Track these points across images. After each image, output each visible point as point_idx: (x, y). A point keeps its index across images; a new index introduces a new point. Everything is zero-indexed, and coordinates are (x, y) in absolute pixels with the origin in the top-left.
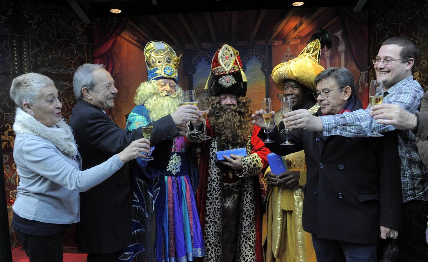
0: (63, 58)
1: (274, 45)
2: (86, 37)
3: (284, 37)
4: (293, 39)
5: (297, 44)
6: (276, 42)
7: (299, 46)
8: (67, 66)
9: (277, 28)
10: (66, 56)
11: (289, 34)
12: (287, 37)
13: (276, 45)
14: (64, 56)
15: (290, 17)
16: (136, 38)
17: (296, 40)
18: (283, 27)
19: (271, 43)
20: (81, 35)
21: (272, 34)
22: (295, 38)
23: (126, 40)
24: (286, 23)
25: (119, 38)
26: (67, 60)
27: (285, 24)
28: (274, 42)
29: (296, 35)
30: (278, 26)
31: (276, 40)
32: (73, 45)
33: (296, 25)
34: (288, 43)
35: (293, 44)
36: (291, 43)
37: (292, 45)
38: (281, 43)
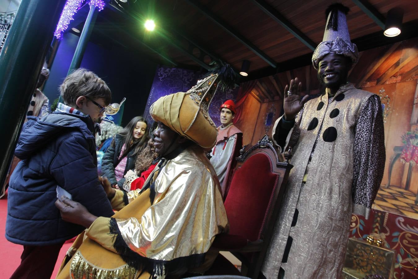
0: (213, 107)
1: (364, 87)
2: (233, 96)
3: (378, 77)
4: (391, 77)
5: (395, 83)
6: (368, 83)
7: (397, 85)
8: (214, 112)
9: (372, 69)
10: (216, 106)
11: (387, 72)
12: (383, 76)
13: (367, 87)
14: (214, 105)
15: (390, 54)
16: (258, 94)
17: (395, 78)
18: (380, 65)
19: (361, 86)
20: (230, 94)
21: (364, 75)
22: (395, 76)
23: (252, 95)
24: (386, 60)
25: (249, 94)
26: (215, 108)
27: (384, 62)
28: (366, 84)
29: (397, 71)
30: (374, 66)
31: (368, 81)
32: (222, 99)
33: (398, 60)
34: (383, 84)
35: (390, 83)
36: (387, 83)
37: (388, 84)
38: (374, 84)
